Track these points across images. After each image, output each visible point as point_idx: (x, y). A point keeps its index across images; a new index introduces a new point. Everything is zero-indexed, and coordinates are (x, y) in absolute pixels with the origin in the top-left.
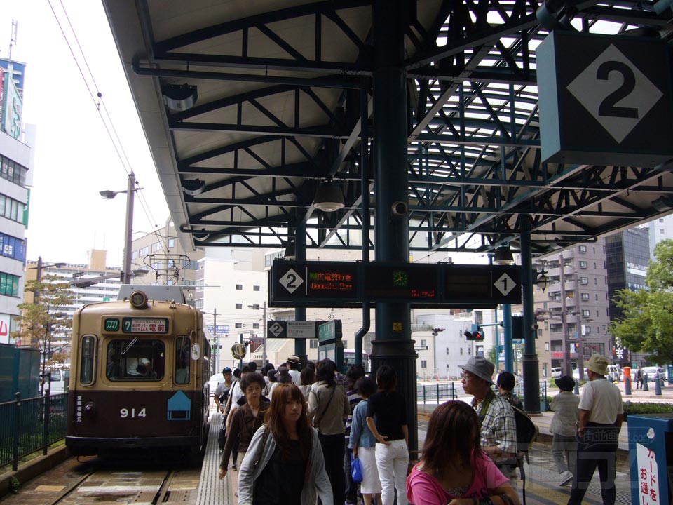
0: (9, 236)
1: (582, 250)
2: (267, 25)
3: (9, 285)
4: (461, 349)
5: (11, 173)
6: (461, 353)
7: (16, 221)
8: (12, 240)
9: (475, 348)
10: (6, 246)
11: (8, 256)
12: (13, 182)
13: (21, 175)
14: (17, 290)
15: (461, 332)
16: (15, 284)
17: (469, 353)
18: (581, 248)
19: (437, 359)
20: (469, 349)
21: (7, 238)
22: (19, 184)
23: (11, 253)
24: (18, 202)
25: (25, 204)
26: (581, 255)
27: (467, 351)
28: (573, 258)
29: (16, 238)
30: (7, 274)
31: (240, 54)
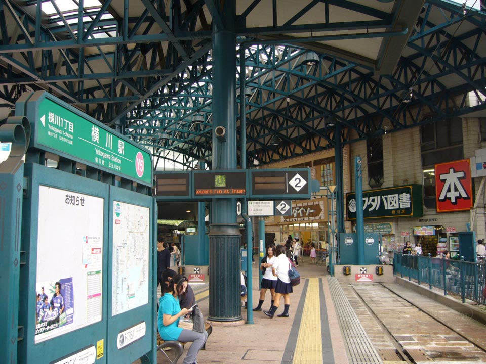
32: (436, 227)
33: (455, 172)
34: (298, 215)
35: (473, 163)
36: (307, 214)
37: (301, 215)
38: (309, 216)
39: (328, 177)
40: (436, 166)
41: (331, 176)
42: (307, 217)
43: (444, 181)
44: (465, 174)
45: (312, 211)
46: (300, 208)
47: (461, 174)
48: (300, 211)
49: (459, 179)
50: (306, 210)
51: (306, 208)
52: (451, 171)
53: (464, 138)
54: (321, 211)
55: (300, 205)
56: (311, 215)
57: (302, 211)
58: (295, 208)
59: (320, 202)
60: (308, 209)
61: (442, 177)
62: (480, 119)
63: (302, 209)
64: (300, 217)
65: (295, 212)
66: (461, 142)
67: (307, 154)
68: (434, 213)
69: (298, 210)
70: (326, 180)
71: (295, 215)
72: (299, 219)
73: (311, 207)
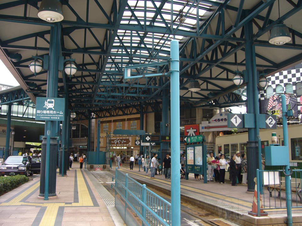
32: (184, 150)
33: (192, 129)
34: (117, 143)
35: (201, 126)
36: (122, 143)
37: (119, 143)
38: (123, 144)
39: (134, 126)
40: (185, 126)
41: (136, 126)
42: (122, 144)
43: (188, 132)
44: (196, 130)
45: (125, 141)
46: (118, 140)
47: (195, 130)
48: (118, 141)
49: (194, 132)
50: (122, 141)
51: (122, 140)
52: (191, 128)
53: (197, 116)
54: (130, 142)
55: (119, 138)
56: (124, 143)
57: (120, 141)
58: (116, 140)
59: (130, 137)
60: (123, 140)
61: (187, 131)
62: (203, 109)
63: (120, 140)
64: (118, 144)
65: (115, 142)
66: (195, 117)
67: (125, 115)
68: (183, 145)
69: (117, 141)
70: (133, 128)
71: (116, 143)
72: (118, 145)
73: (125, 140)
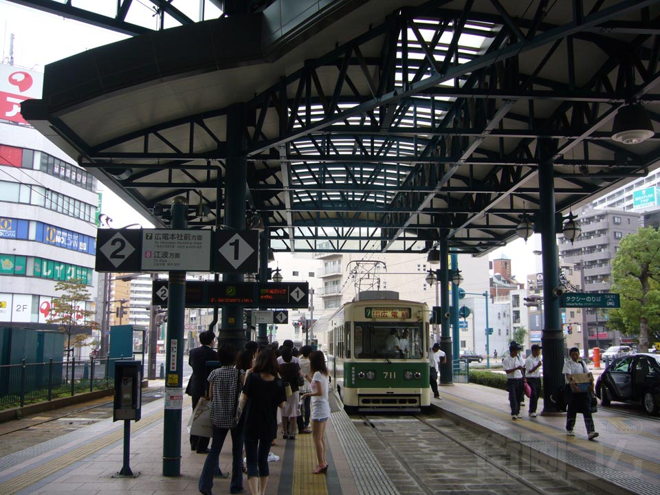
0: (84, 235)
1: (617, 235)
2: (158, 132)
3: (85, 276)
4: (500, 330)
5: (84, 182)
6: (500, 334)
7: (89, 222)
8: (86, 238)
9: (512, 329)
10: (81, 243)
11: (83, 252)
12: (86, 189)
13: (93, 183)
14: (91, 280)
15: (499, 314)
16: (89, 275)
17: (507, 334)
18: (617, 234)
19: (476, 339)
20: (507, 330)
21: (81, 237)
22: (91, 191)
23: (85, 249)
24: (90, 205)
25: (96, 207)
26: (616, 241)
27: (505, 332)
28: (608, 244)
29: (89, 236)
30: (82, 267)
31: (142, 151)
